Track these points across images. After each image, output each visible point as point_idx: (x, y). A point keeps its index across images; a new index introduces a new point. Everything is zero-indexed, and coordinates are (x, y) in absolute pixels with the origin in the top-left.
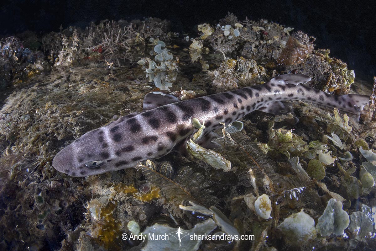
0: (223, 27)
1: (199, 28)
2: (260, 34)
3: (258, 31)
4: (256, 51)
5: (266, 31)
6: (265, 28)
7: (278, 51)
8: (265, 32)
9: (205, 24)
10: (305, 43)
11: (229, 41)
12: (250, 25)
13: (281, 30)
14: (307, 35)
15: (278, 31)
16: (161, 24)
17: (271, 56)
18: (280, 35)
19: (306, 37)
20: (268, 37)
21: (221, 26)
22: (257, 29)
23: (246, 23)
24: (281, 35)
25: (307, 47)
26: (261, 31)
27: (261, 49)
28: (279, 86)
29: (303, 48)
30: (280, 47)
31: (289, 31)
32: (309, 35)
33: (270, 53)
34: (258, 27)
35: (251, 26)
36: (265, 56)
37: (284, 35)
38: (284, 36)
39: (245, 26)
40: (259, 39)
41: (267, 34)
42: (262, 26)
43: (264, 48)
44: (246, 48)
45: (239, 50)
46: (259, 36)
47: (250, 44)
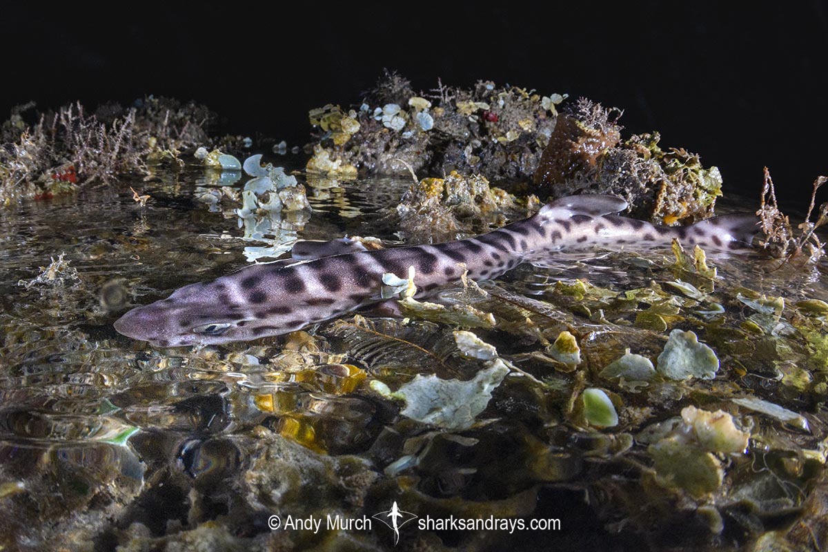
0: (378, 110)
1: (314, 117)
2: (478, 121)
3: (473, 113)
4: (476, 164)
5: (494, 112)
6: (489, 102)
7: (532, 156)
8: (491, 115)
9: (327, 107)
10: (597, 127)
11: (404, 143)
12: (450, 98)
13: (535, 103)
14: (600, 107)
15: (525, 108)
16: (181, 115)
17: (518, 169)
18: (532, 118)
19: (599, 111)
20: (499, 127)
21: (373, 107)
22: (470, 107)
23: (439, 94)
24: (535, 117)
25: (603, 134)
26: (480, 112)
27: (488, 158)
28: (559, 221)
29: (594, 137)
30: (538, 146)
31: (555, 105)
32: (605, 107)
33: (513, 163)
34: (471, 103)
35: (453, 101)
36: (502, 172)
37: (542, 116)
38: (544, 120)
39: (436, 103)
40: (476, 135)
41: (496, 119)
42: (480, 99)
43: (496, 154)
44: (449, 158)
45: (433, 164)
46: (477, 128)
47: (460, 148)
